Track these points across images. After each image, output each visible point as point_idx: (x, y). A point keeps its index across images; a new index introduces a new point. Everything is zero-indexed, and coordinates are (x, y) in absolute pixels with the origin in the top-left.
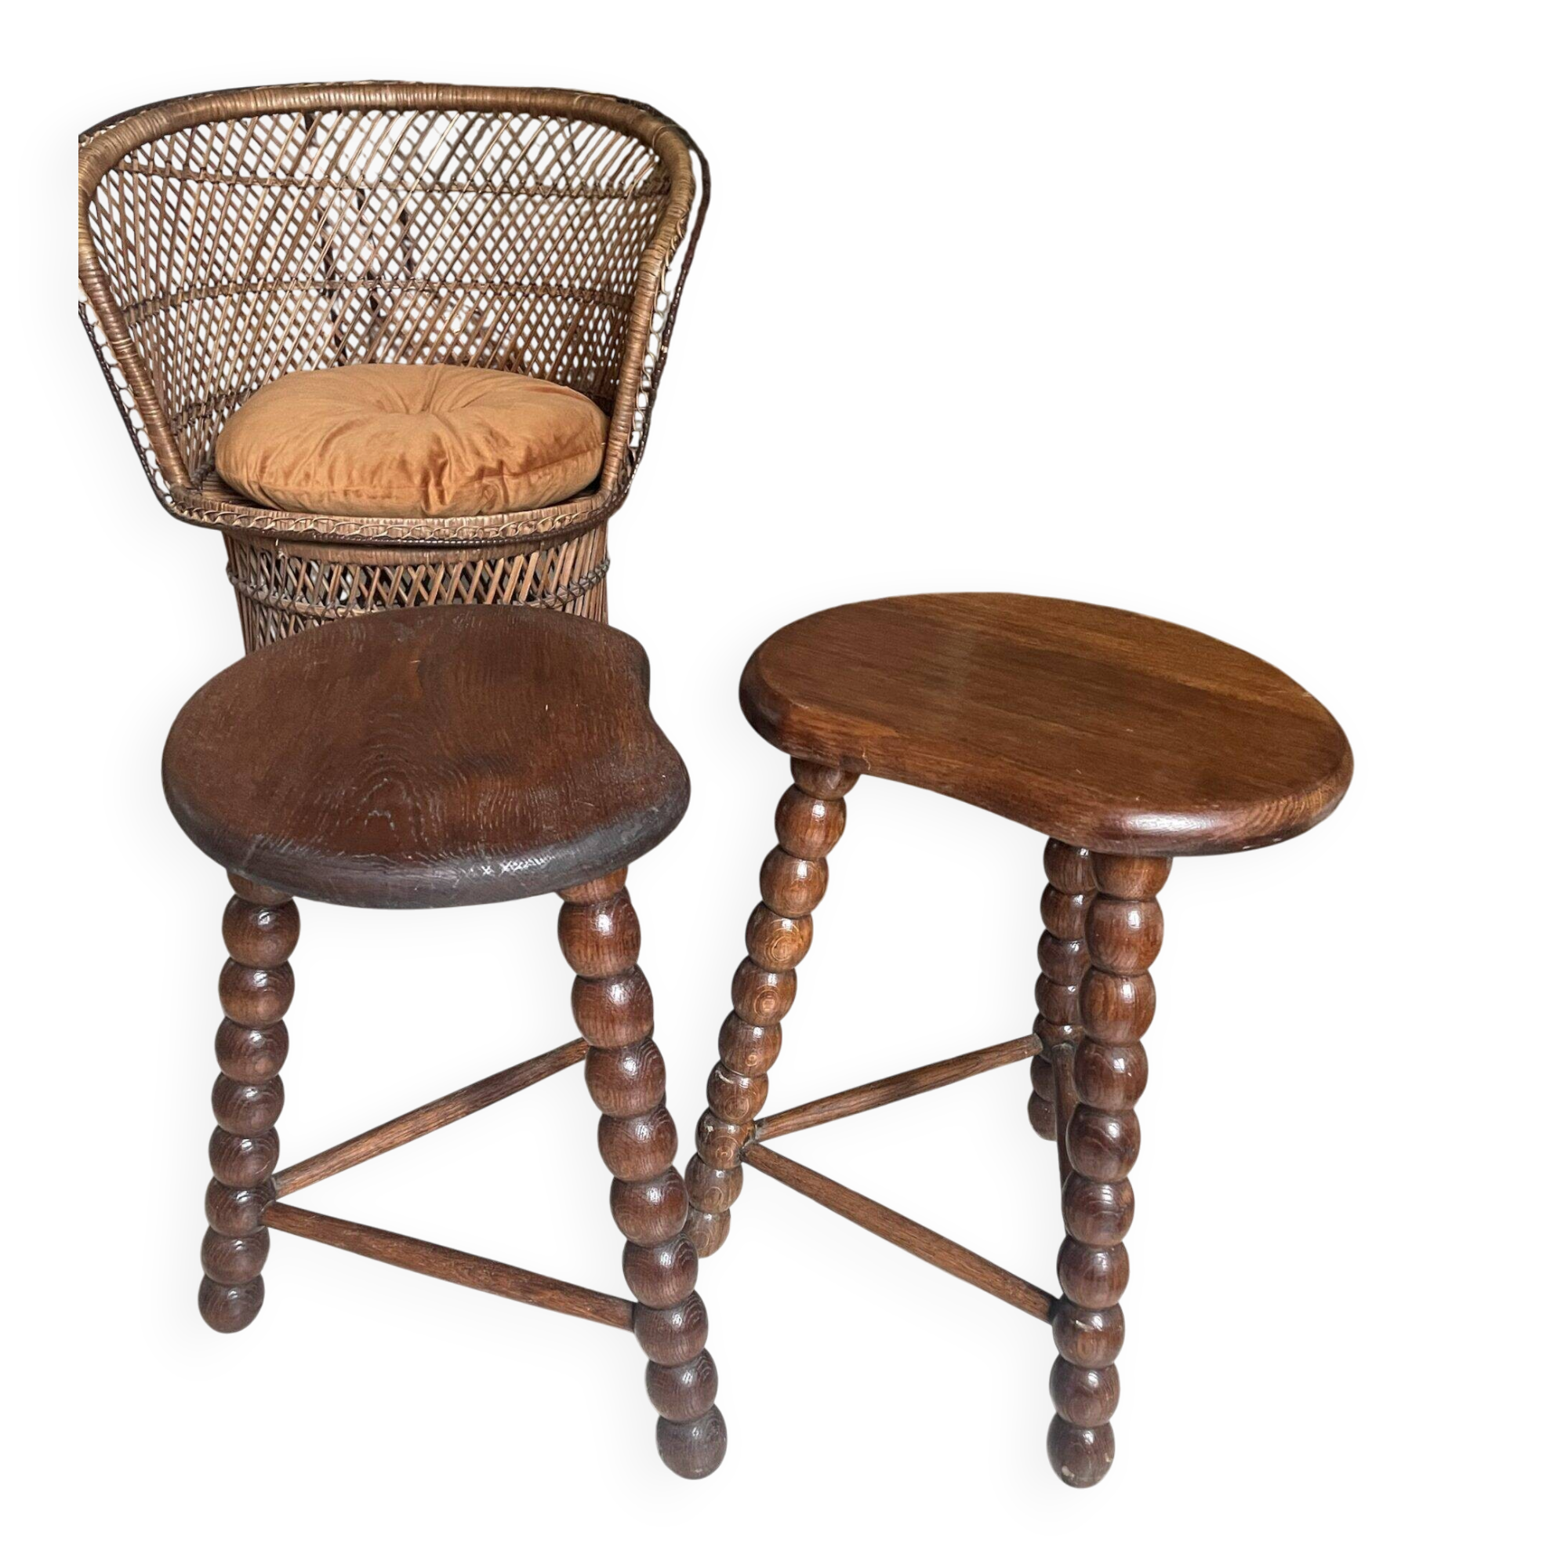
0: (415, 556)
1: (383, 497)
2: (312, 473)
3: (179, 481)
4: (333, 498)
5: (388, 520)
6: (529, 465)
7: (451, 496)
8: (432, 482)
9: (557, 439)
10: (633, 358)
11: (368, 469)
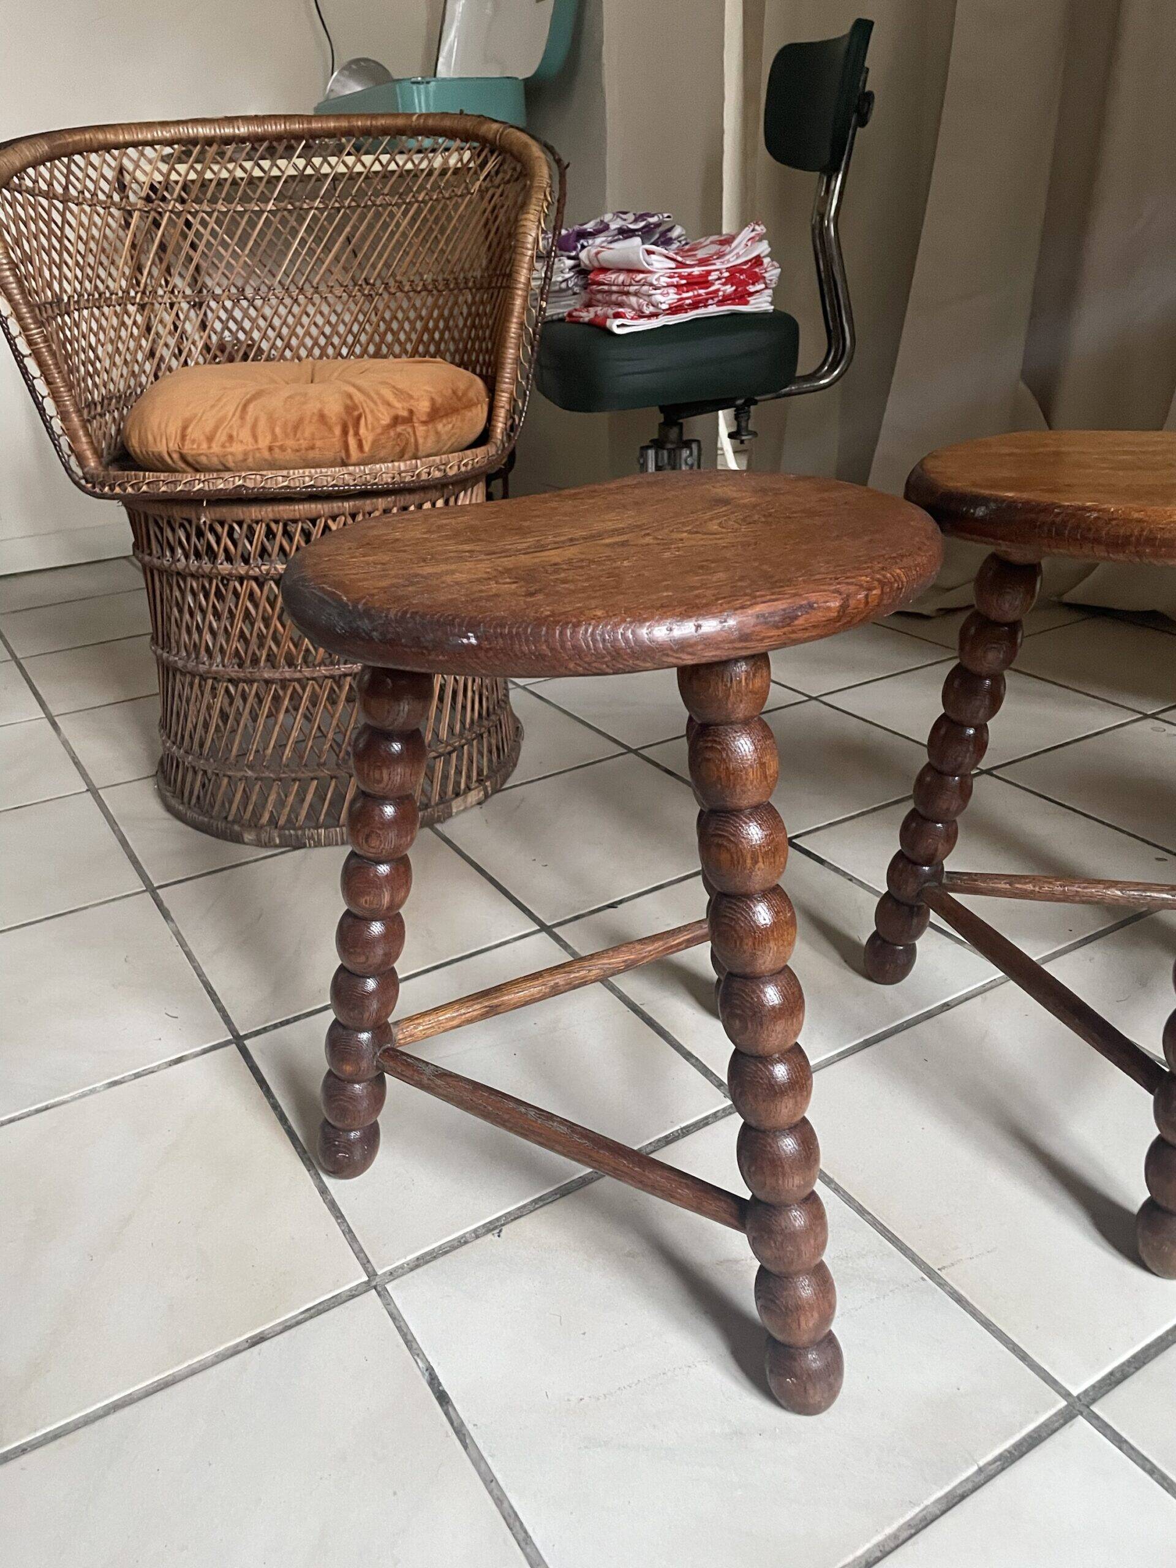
0: (336, 506)
1: (307, 449)
2: (235, 434)
3: (92, 464)
4: (258, 455)
5: (313, 471)
6: (435, 414)
7: (369, 443)
8: (351, 432)
9: (454, 392)
10: (516, 314)
11: (290, 425)
